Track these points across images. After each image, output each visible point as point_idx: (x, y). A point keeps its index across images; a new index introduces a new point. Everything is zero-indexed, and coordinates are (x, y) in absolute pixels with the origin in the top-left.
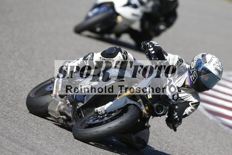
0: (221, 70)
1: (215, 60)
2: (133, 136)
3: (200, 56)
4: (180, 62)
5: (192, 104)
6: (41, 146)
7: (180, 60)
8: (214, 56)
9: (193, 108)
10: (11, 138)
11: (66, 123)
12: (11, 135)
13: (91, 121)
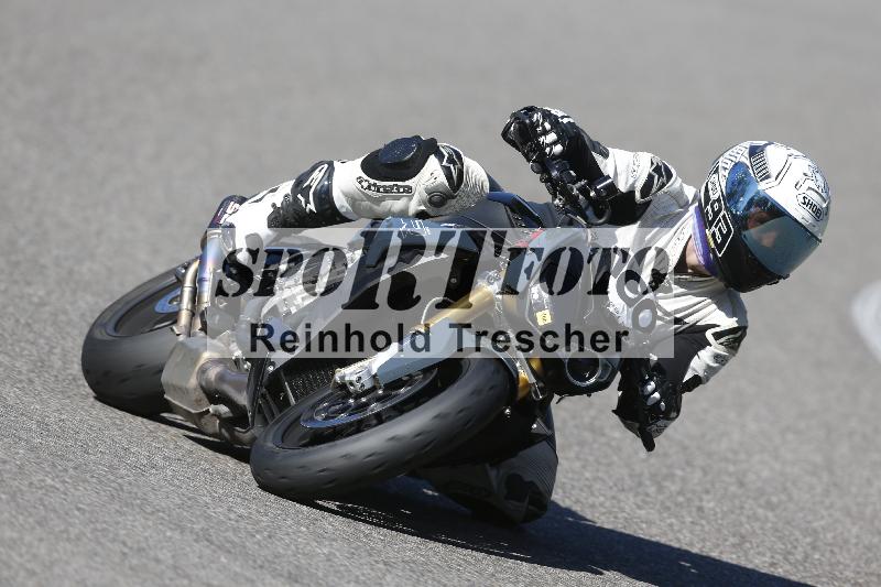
0: (824, 205)
1: (801, 165)
2: (493, 473)
3: (740, 153)
4: (660, 175)
5: (717, 336)
6: (329, 563)
7: (657, 169)
8: (796, 152)
9: (721, 351)
10: (214, 538)
11: (231, 432)
12: (212, 527)
13: (320, 421)
